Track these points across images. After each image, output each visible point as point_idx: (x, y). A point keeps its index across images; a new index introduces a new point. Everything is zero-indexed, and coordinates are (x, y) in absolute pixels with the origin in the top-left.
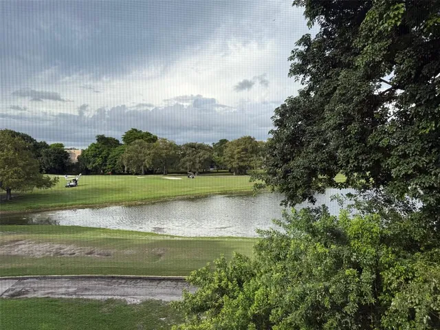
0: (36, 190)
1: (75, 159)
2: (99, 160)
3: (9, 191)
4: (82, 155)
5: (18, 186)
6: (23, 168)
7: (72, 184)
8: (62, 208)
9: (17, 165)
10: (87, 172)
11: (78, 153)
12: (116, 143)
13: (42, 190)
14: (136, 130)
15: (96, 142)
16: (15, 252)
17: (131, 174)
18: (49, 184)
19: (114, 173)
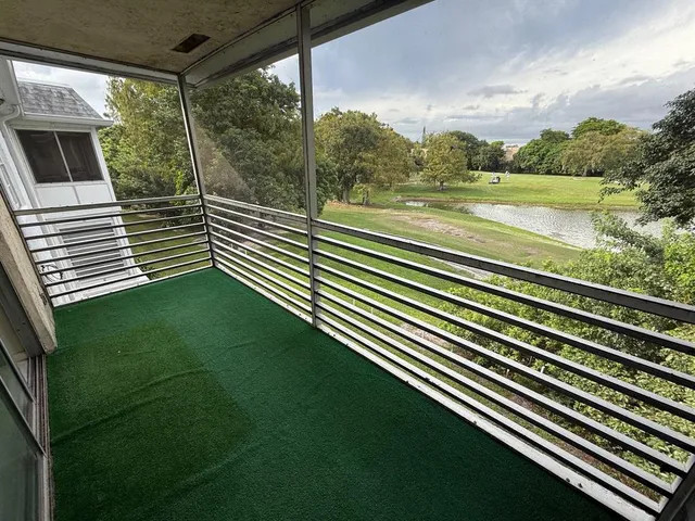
0: (461, 184)
1: (509, 157)
2: (535, 158)
3: (442, 183)
4: (519, 152)
5: (448, 179)
6: (454, 165)
7: (496, 181)
8: (478, 201)
9: (449, 162)
10: (520, 171)
11: (516, 151)
12: (565, 137)
13: (467, 184)
14: (595, 119)
15: (539, 137)
16: (424, 225)
17: (570, 175)
18: (472, 179)
19: (549, 173)
